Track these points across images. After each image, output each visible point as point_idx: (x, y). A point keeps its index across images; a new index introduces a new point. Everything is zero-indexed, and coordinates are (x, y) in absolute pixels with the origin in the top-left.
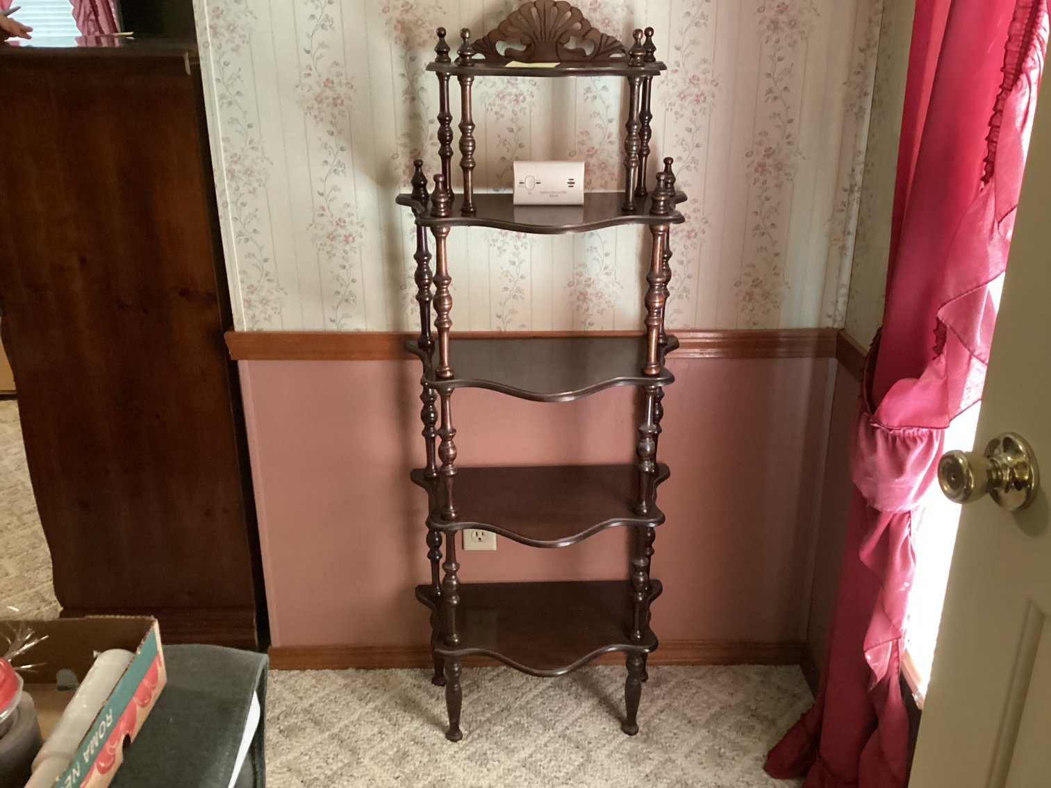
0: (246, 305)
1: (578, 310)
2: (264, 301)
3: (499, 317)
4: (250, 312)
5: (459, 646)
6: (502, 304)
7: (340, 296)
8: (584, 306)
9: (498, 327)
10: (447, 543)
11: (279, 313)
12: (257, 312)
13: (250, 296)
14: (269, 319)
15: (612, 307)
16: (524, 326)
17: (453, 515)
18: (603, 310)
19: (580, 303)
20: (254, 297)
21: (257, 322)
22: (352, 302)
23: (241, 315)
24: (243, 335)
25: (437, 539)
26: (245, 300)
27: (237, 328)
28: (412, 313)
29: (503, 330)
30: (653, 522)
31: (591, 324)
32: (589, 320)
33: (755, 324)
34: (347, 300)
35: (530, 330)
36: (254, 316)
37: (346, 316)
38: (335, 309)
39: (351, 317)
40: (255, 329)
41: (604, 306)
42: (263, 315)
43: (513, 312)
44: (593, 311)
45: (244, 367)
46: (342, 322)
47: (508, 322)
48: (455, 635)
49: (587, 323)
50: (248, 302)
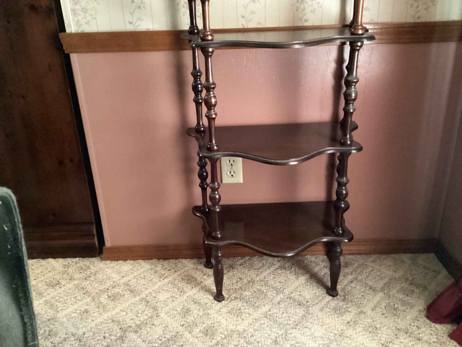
0: (73, 13)
1: (297, 10)
2: (84, 10)
3: (243, 17)
4: (76, 19)
5: (221, 239)
6: (245, 7)
7: (134, 4)
8: (302, 6)
9: (243, 25)
10: (211, 175)
11: (95, 19)
12: (80, 19)
13: (75, 6)
14: (88, 23)
15: (321, 7)
16: (260, 24)
17: (215, 148)
18: (315, 9)
19: (299, 4)
20: (78, 7)
21: (80, 25)
22: (143, 8)
23: (70, 21)
24: (71, 35)
25: (205, 174)
26: (72, 10)
27: (68, 30)
28: (184, 16)
29: (246, 27)
30: (354, 150)
31: (306, 21)
32: (305, 18)
33: (419, 18)
34: (139, 7)
35: (264, 26)
36: (78, 22)
37: (140, 19)
38: (132, 14)
39: (142, 20)
40: (80, 31)
41: (316, 6)
42: (84, 21)
43: (253, 13)
44: (308, 10)
45: (75, 58)
46: (137, 24)
47: (249, 21)
48: (218, 232)
49: (303, 20)
50: (74, 11)
